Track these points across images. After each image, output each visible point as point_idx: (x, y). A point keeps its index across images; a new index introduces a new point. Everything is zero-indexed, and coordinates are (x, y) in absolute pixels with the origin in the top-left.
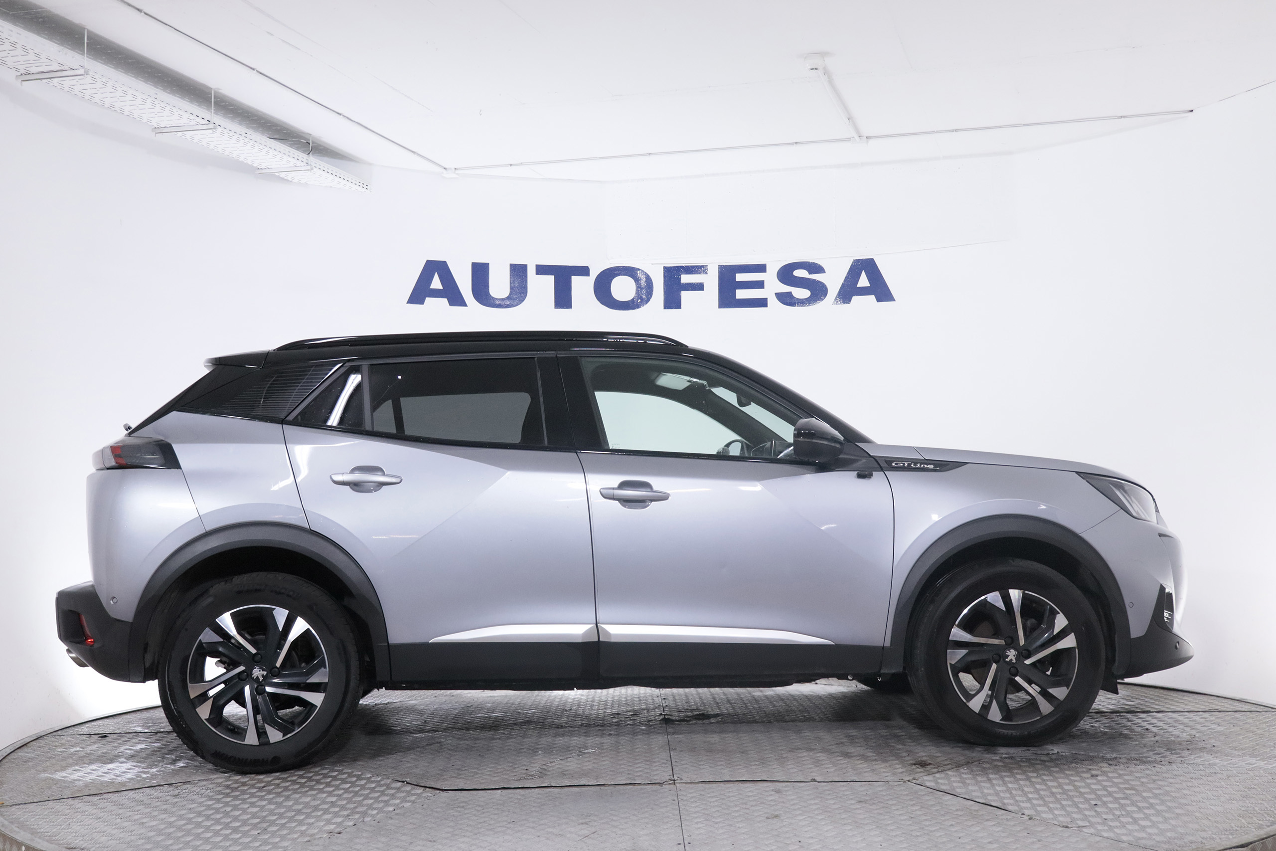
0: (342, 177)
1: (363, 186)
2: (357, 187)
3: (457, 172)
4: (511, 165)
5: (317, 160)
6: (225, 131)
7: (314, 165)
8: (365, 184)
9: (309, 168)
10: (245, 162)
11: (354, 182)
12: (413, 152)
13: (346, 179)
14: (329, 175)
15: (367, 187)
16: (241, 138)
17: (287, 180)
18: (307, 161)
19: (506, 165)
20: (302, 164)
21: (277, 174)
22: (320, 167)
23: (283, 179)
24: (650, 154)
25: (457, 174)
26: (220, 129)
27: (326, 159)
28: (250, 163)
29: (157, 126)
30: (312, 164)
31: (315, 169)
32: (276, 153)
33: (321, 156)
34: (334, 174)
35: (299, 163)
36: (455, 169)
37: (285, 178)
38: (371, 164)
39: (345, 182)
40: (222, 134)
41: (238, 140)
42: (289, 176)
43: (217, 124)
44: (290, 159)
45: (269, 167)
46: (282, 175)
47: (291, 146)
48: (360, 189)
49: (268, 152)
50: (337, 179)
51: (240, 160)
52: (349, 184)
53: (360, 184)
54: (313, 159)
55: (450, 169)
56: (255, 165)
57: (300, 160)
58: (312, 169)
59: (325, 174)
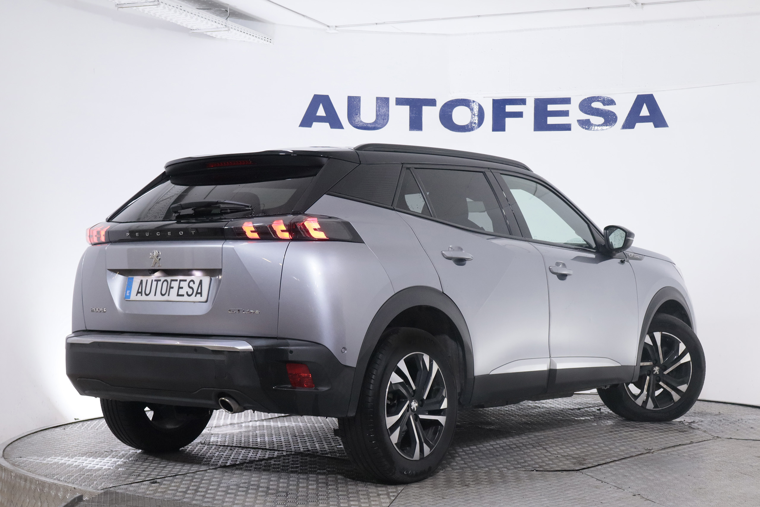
0: (252, 34)
1: (268, 40)
2: (263, 41)
3: (337, 29)
4: (377, 24)
5: (233, 23)
6: (166, 6)
7: (230, 26)
8: (269, 39)
9: (227, 29)
10: (181, 25)
11: (260, 38)
12: (303, 16)
13: (255, 35)
14: (242, 33)
15: (270, 41)
16: (177, 10)
17: (212, 37)
18: (225, 24)
19: (373, 24)
20: (222, 26)
21: (205, 33)
22: (235, 28)
23: (209, 36)
24: (479, 16)
25: (337, 30)
26: (162, 5)
27: (241, 20)
28: (185, 26)
29: (119, 3)
30: (229, 26)
31: (231, 30)
32: (202, 19)
33: (236, 18)
34: (246, 33)
35: (219, 26)
36: (336, 26)
37: (211, 35)
38: (273, 24)
39: (254, 38)
40: (164, 8)
41: (175, 12)
42: (214, 34)
43: (160, 1)
44: (214, 23)
45: (198, 28)
46: (208, 34)
47: (214, 13)
48: (265, 42)
49: (197, 19)
50: (248, 36)
51: (178, 24)
52: (257, 39)
53: (265, 39)
54: (230, 22)
55: (332, 26)
56: (189, 27)
57: (221, 24)
58: (229, 30)
59: (239, 33)
